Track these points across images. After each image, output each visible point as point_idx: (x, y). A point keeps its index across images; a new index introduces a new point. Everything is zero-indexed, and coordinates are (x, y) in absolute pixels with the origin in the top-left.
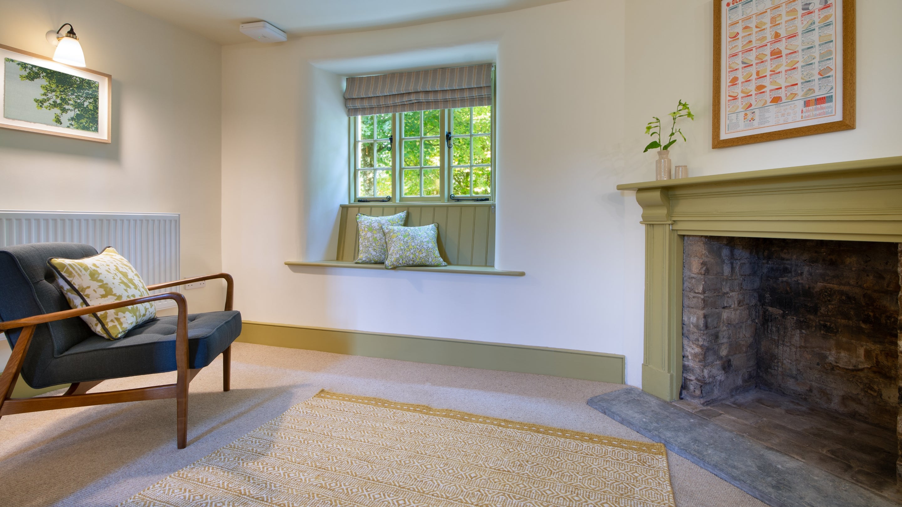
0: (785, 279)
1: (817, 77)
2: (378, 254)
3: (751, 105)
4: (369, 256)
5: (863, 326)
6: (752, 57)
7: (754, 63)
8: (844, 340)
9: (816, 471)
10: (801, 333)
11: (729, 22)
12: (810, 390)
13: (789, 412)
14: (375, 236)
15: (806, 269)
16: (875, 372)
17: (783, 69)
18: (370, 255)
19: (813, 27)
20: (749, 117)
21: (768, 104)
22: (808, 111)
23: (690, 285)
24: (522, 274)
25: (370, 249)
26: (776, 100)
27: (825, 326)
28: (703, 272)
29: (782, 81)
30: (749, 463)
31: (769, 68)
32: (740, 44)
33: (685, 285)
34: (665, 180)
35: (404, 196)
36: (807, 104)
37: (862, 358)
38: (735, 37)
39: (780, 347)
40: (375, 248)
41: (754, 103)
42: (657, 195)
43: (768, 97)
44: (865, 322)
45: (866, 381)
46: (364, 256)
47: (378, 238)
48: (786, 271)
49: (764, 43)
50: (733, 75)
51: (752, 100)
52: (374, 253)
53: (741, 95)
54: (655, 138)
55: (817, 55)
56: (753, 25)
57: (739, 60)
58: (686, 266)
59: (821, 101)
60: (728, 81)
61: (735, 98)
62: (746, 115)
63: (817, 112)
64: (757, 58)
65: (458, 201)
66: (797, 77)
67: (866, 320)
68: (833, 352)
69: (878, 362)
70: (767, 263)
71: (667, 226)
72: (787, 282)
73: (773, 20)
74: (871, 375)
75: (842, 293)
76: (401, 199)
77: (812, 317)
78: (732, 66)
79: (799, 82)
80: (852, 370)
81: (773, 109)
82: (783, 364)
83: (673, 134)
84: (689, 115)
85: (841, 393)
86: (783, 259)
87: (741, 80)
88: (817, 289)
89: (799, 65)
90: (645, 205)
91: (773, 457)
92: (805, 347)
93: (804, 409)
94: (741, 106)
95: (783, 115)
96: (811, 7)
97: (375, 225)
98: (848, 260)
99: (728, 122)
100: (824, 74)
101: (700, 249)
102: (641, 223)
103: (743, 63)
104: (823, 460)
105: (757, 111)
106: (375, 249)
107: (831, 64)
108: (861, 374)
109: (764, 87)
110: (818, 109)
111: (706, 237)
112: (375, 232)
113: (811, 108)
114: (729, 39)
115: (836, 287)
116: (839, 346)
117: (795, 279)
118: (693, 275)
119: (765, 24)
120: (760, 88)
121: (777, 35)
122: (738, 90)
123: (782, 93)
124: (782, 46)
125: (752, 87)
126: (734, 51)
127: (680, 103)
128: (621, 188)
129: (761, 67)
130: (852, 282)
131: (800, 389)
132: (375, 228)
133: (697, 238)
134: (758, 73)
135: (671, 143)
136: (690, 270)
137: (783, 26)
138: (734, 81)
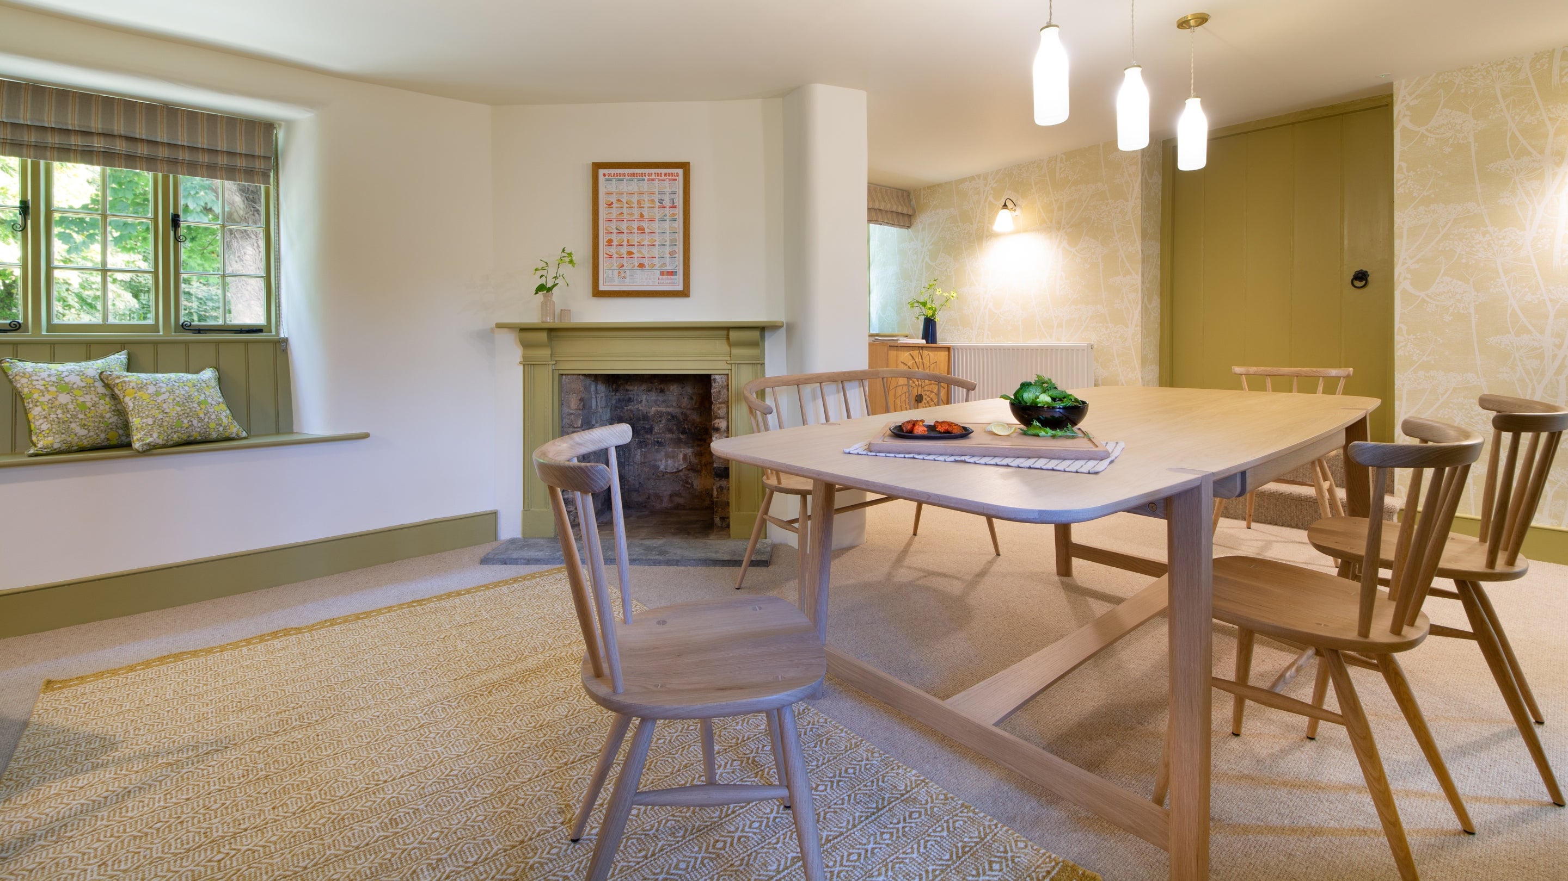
0: (629, 408)
1: (668, 256)
2: (92, 434)
3: (623, 266)
4: (69, 439)
5: (682, 436)
6: (624, 226)
7: (625, 231)
8: (670, 450)
9: (675, 540)
10: (642, 451)
11: (605, 190)
12: (649, 498)
13: (639, 517)
14: (81, 399)
15: (644, 397)
16: (689, 470)
17: (646, 243)
18: (73, 436)
19: (665, 218)
20: (622, 275)
21: (636, 268)
22: (662, 279)
23: (568, 422)
24: (366, 436)
25: (73, 425)
26: (641, 266)
27: (658, 442)
28: (581, 407)
29: (645, 251)
30: (637, 550)
31: (636, 240)
32: (614, 212)
33: (564, 422)
34: (551, 322)
35: (56, 321)
36: (662, 274)
37: (681, 462)
38: (610, 205)
39: (626, 468)
40: (84, 422)
41: (625, 265)
42: (543, 336)
43: (636, 262)
44: (682, 433)
45: (684, 478)
46: (58, 440)
47: (89, 404)
48: (630, 400)
49: (633, 218)
50: (609, 236)
51: (625, 261)
52: (84, 432)
53: (615, 256)
54: (543, 281)
55: (668, 239)
56: (624, 200)
57: (613, 225)
58: (565, 403)
59: (671, 273)
60: (605, 240)
61: (611, 257)
62: (619, 272)
63: (669, 281)
64: (627, 228)
65: (199, 333)
66: (656, 252)
67: (683, 432)
68: (663, 462)
69: (690, 462)
70: (615, 395)
71: (550, 366)
72: (631, 410)
73: (639, 202)
74: (687, 472)
75: (668, 413)
76: (51, 327)
77: (649, 436)
78: (609, 229)
79: (657, 256)
80: (676, 472)
81: (639, 271)
82: (628, 481)
83: (556, 278)
84: (571, 262)
85: (669, 493)
86: (627, 390)
87: (615, 243)
88: (652, 413)
89: (657, 243)
90: (526, 345)
91: (648, 542)
92: (644, 463)
93: (647, 513)
94: (615, 265)
95: (646, 279)
96: (664, 202)
97: (74, 378)
98: (672, 388)
99: (605, 276)
100: (672, 254)
101: (578, 385)
102: (520, 363)
103: (617, 229)
104: (675, 534)
105: (628, 271)
106: (85, 425)
107: (676, 248)
108: (681, 474)
109: (633, 253)
110: (667, 279)
111: (583, 375)
112: (77, 392)
113: (664, 277)
114: (605, 205)
115: (664, 410)
116: (667, 456)
117: (636, 407)
118: (572, 412)
119: (633, 203)
120: (630, 253)
121: (642, 215)
122: (613, 250)
123: (645, 261)
124: (645, 224)
125: (624, 251)
126: (610, 217)
127: (564, 251)
128: (500, 326)
129: (630, 237)
130: (674, 404)
131: (641, 499)
132: (75, 386)
133: (575, 377)
134: (628, 241)
135: (555, 285)
136: (569, 407)
137: (646, 209)
138: (610, 242)
